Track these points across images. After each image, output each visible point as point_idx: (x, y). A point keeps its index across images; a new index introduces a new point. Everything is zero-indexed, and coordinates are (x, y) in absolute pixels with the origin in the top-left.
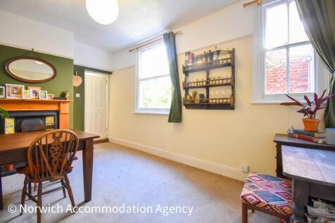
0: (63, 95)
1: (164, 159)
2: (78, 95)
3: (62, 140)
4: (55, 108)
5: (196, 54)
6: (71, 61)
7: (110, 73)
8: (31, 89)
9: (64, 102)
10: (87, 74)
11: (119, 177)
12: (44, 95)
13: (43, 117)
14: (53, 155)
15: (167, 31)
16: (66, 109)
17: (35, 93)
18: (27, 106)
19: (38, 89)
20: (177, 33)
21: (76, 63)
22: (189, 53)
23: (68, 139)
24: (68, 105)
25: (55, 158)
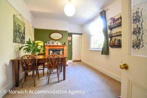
0: (65, 44)
1: (100, 72)
2: (70, 43)
3: (55, 57)
4: (62, 48)
5: (116, 18)
6: (67, 31)
7: (81, 34)
8: (56, 42)
9: (65, 46)
10: (73, 35)
11: (77, 75)
12: (59, 44)
13: (59, 51)
14: (53, 62)
15: (101, 11)
16: (65, 48)
17: (57, 43)
18: (55, 47)
19: (58, 42)
20: (106, 10)
21: (68, 32)
22: (112, 18)
23: (57, 57)
24: (66, 47)
25: (54, 63)
